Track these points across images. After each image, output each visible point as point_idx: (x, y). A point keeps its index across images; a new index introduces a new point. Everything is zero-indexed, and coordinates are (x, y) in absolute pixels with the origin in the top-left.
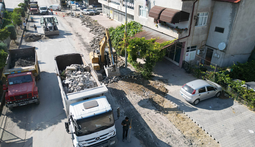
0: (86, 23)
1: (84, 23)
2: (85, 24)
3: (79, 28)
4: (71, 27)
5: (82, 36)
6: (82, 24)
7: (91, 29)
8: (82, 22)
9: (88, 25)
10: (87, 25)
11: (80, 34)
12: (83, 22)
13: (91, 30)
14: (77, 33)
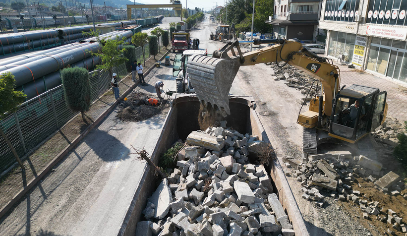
0: (286, 75)
1: (281, 76)
2: (283, 78)
3: (268, 88)
4: (248, 83)
5: (280, 115)
6: (275, 78)
7: (303, 93)
8: (276, 73)
9: (294, 82)
10: (290, 82)
11: (273, 109)
12: (279, 72)
13: (304, 97)
14: (265, 104)
